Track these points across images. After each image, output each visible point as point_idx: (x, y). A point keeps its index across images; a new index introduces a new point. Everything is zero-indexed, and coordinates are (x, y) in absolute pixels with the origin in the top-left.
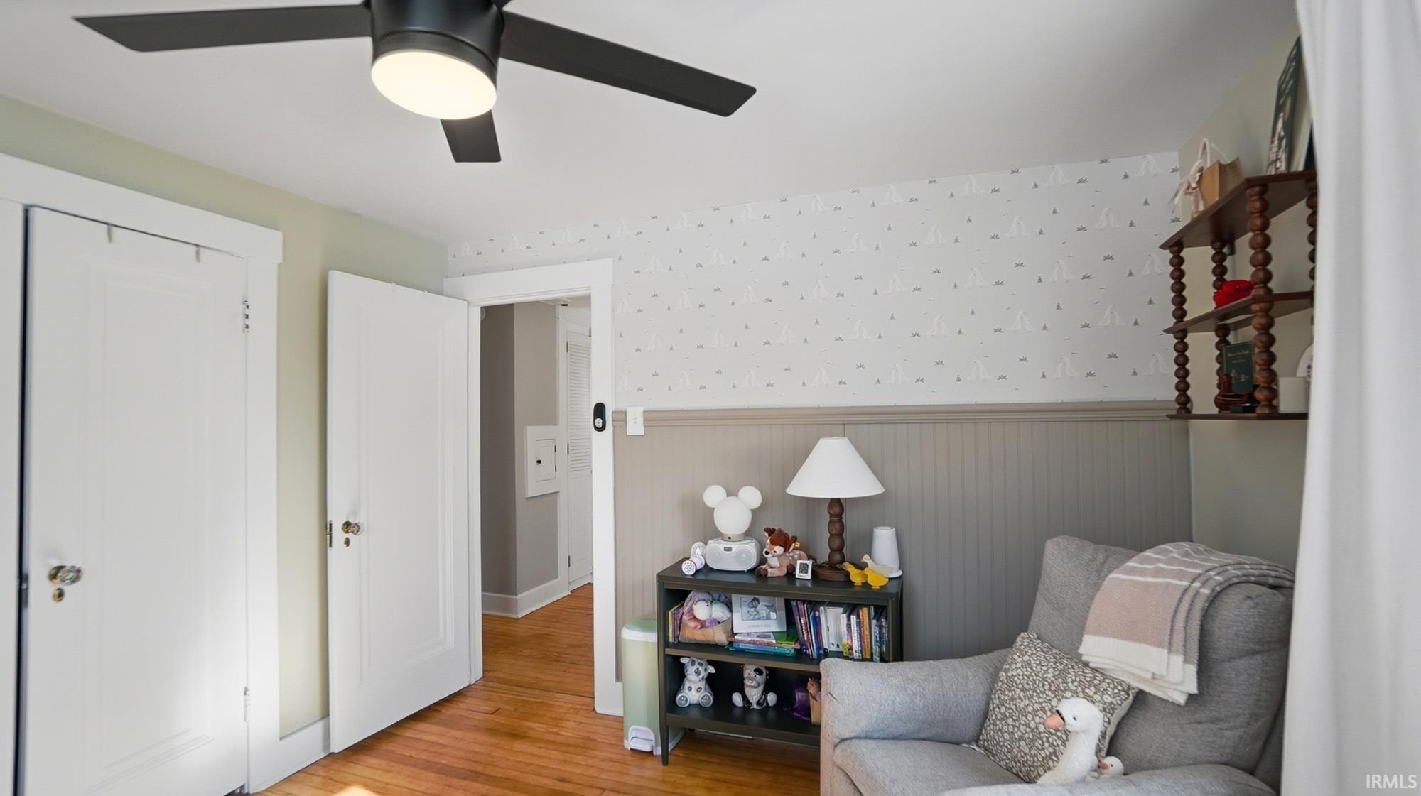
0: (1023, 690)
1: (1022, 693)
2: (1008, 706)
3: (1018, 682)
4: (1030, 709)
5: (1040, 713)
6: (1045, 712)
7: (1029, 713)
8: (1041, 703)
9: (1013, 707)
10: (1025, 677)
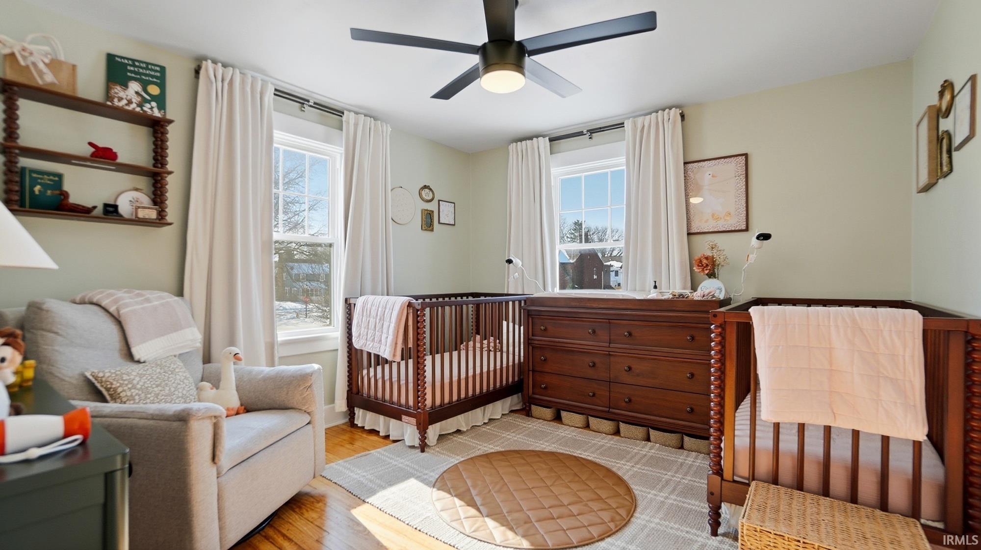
0: (157, 386)
1: (159, 387)
2: (158, 400)
3: (150, 385)
4: (173, 389)
5: (179, 386)
6: (179, 384)
7: (174, 391)
8: (174, 383)
9: (163, 397)
10: (151, 380)
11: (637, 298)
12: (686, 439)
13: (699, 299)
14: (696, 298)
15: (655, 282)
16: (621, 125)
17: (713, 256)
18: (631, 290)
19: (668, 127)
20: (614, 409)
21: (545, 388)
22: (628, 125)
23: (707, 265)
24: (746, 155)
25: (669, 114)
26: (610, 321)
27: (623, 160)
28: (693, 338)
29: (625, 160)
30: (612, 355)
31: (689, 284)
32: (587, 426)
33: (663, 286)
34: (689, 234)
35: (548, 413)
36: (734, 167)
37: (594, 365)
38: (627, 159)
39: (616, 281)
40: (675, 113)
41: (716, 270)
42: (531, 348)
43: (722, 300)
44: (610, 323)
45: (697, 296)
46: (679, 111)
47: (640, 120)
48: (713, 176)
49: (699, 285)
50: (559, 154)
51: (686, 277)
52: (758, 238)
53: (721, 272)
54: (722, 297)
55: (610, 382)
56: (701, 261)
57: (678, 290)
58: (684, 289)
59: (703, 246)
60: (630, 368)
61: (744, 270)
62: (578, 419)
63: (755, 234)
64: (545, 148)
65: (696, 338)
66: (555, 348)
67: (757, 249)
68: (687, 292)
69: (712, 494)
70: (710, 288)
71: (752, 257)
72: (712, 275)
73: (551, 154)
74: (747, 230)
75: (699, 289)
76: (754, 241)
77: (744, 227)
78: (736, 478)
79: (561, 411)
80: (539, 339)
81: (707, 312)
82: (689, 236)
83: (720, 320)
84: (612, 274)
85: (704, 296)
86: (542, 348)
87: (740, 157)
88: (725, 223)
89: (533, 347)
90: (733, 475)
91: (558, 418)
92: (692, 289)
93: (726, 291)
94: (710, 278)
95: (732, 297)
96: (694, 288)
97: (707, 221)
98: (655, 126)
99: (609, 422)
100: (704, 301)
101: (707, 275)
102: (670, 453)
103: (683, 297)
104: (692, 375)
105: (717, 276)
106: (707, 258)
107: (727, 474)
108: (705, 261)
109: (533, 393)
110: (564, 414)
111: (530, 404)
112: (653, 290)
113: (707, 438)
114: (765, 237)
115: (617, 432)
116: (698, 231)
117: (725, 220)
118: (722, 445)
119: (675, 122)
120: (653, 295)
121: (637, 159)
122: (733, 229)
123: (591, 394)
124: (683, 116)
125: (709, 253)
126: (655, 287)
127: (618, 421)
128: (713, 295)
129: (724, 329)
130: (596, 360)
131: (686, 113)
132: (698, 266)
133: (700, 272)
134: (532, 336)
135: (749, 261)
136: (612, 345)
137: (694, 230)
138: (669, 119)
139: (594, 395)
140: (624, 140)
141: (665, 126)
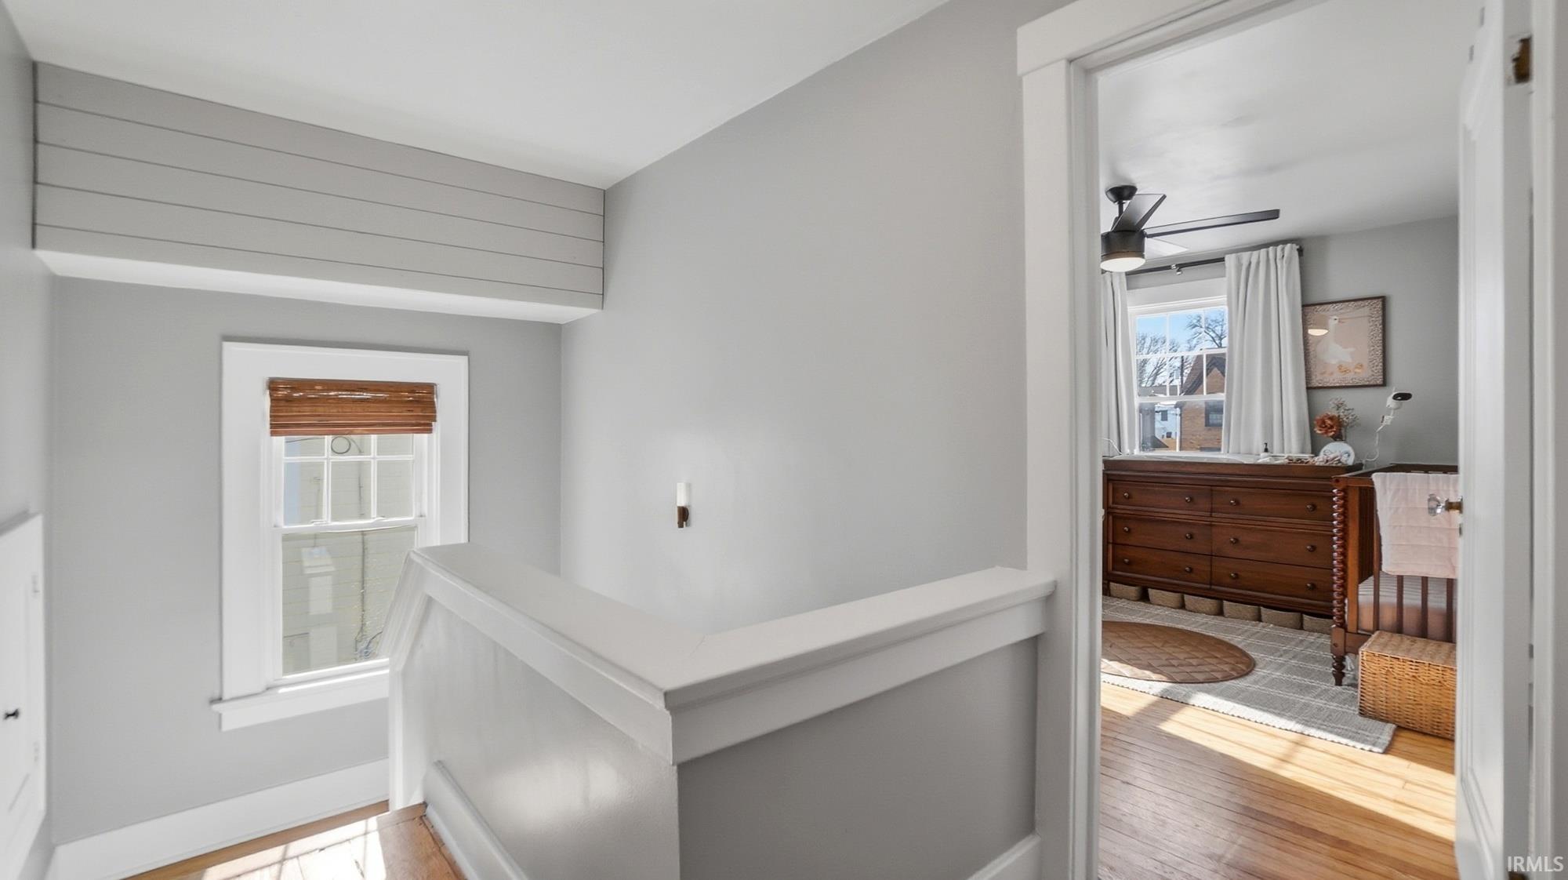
11: (1245, 462)
12: (1306, 617)
13: (1322, 464)
14: (1317, 464)
15: (1266, 444)
16: (1222, 260)
17: (1339, 416)
18: (1234, 453)
19: (1282, 266)
20: (1216, 585)
21: (1129, 564)
22: (1230, 260)
23: (1332, 427)
24: (1383, 300)
25: (1283, 249)
26: (1213, 488)
27: (1224, 298)
28: (1314, 507)
29: (1226, 299)
30: (1214, 525)
31: (1309, 447)
32: (1182, 606)
33: (1276, 449)
34: (1308, 388)
35: (1133, 591)
36: (1371, 311)
37: (1192, 537)
38: (1228, 297)
39: (1163, 428)
40: (1292, 248)
41: (1343, 431)
42: (1111, 517)
43: (1349, 466)
44: (1212, 490)
45: (1319, 460)
46: (1296, 247)
47: (1245, 256)
48: (1339, 322)
49: (1322, 447)
50: (1138, 290)
51: (1304, 439)
52: (1395, 397)
53: (1351, 434)
54: (1350, 461)
55: (1212, 555)
56: (1324, 422)
57: (1295, 453)
58: (1303, 453)
59: (1328, 404)
60: (1237, 540)
61: (1379, 432)
62: (1172, 597)
63: (1391, 393)
64: (1120, 283)
65: (1318, 507)
66: (1141, 519)
67: (1395, 409)
68: (1307, 456)
69: (1335, 645)
70: (1336, 452)
71: (1388, 419)
72: (1338, 437)
73: (1128, 289)
74: (1384, 384)
75: (1322, 453)
76: (1390, 402)
77: (1380, 382)
78: (1359, 632)
79: (1150, 590)
80: (1121, 509)
81: (1329, 479)
82: (1310, 391)
83: (1342, 485)
84: (1158, 417)
85: (1327, 461)
86: (1125, 518)
87: (1375, 301)
88: (1355, 377)
89: (1113, 517)
90: (1358, 629)
91: (1144, 597)
92: (1312, 453)
93: (1356, 455)
94: (1336, 440)
95: (1364, 462)
96: (1315, 452)
97: (1332, 374)
98: (1265, 263)
99: (1213, 601)
100: (1327, 467)
101: (1332, 437)
102: (1286, 631)
103: (1302, 462)
104: (1314, 548)
105: (1344, 439)
106: (1331, 418)
107: (1351, 628)
108: (1329, 422)
109: (1113, 569)
110: (1151, 592)
111: (1109, 581)
112: (1263, 454)
113: (1331, 617)
114: (1404, 397)
115: (1220, 612)
116: (1320, 385)
117: (1355, 373)
118: (1346, 601)
119: (1290, 260)
120: (1264, 459)
121: (1241, 303)
122: (1367, 383)
123: (1187, 569)
124: (1300, 251)
125: (1335, 413)
126: (1266, 450)
127: (1221, 600)
128: (1339, 460)
129: (1346, 493)
130: (1194, 531)
131: (1305, 247)
132: (1320, 427)
133: (1322, 434)
134: (1113, 503)
135: (1384, 423)
136: (1213, 514)
137: (1315, 383)
138: (1283, 256)
139: (1191, 570)
140: (1224, 276)
141: (1279, 266)
